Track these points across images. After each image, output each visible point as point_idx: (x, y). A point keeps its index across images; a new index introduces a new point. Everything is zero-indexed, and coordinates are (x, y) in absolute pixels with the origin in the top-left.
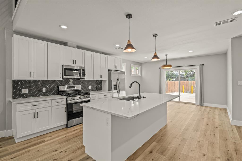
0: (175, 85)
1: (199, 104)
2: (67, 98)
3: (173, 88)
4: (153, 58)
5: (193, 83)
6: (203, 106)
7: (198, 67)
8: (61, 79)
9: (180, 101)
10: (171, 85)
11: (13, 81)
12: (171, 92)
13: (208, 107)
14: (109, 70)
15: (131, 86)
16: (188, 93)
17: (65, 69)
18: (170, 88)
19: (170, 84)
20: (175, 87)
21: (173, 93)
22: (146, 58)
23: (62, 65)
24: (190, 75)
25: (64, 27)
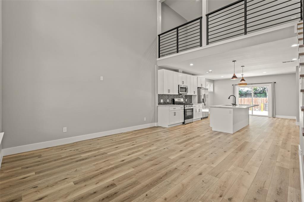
1: (271, 116)
2: (184, 106)
4: (241, 81)
5: (263, 99)
6: (275, 118)
7: (270, 85)
8: (178, 94)
9: (253, 114)
11: (158, 95)
14: (198, 88)
15: (229, 98)
16: (257, 111)
17: (181, 88)
22: (223, 77)
23: (179, 85)
24: (259, 91)
25: (192, 65)
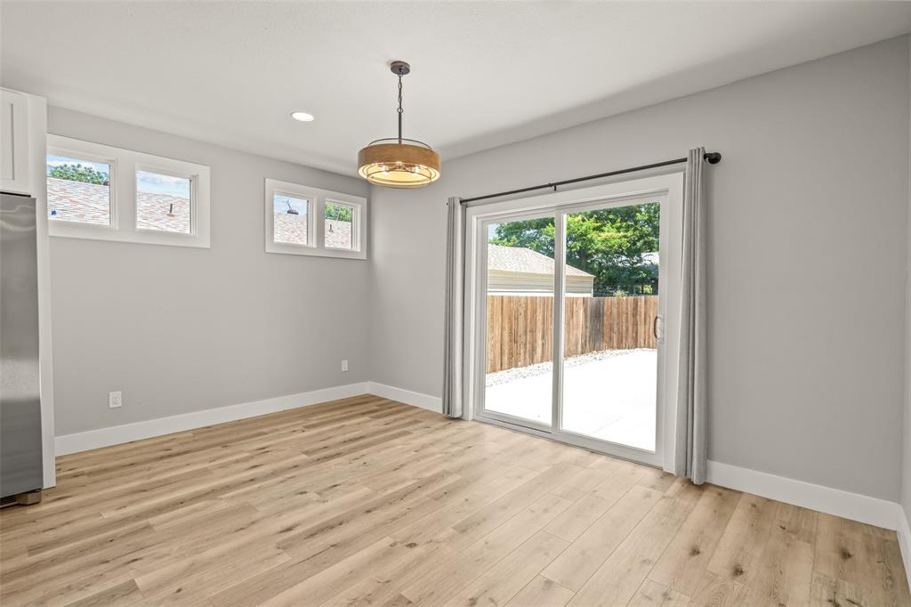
0: (635, 315)
3: (627, 330)
10: (618, 312)
12: (619, 348)
13: (741, 493)
18: (616, 329)
19: (615, 310)
20: (635, 324)
21: (627, 351)
